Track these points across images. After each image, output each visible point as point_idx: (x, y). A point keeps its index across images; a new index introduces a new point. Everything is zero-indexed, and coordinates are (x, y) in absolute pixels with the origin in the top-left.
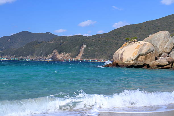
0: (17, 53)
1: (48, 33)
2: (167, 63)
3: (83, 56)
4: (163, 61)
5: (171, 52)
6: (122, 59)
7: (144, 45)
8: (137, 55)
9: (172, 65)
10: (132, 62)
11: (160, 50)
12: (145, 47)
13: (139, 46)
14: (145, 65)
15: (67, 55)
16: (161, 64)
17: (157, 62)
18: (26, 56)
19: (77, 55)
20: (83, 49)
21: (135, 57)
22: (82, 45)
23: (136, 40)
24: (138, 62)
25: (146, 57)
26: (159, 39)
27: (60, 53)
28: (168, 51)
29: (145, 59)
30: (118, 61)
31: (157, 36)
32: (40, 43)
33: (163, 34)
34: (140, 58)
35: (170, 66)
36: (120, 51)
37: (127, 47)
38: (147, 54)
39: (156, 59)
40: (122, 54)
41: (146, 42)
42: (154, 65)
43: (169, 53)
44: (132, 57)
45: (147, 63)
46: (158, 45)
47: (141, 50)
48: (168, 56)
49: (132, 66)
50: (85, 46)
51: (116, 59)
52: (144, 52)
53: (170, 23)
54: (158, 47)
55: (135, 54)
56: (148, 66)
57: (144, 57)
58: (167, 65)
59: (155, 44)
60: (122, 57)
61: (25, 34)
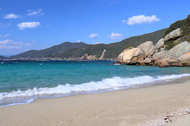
0: (62, 56)
1: (81, 42)
2: (151, 62)
3: (104, 57)
4: (148, 60)
5: (153, 54)
6: (122, 60)
7: (136, 50)
8: (132, 57)
9: (154, 63)
10: (129, 61)
11: (147, 54)
12: (137, 51)
13: (133, 51)
14: (137, 63)
15: (94, 56)
16: (147, 62)
17: (144, 61)
18: (68, 57)
19: (100, 57)
20: (104, 52)
21: (131, 58)
22: (103, 50)
23: (132, 47)
24: (133, 62)
25: (138, 58)
26: (146, 47)
27: (89, 55)
28: (152, 54)
29: (137, 59)
30: (121, 61)
31: (145, 44)
32: (76, 49)
33: (148, 43)
34: (134, 59)
35: (152, 63)
36: (121, 55)
37: (127, 51)
38: (138, 56)
39: (144, 59)
40: (123, 56)
41: (138, 49)
42: (142, 63)
43: (152, 56)
44: (129, 58)
45: (139, 62)
46: (146, 50)
47: (134, 53)
48: (152, 57)
49: (129, 64)
50: (105, 50)
51: (119, 59)
52: (136, 55)
53: (160, 35)
54: (146, 52)
55: (131, 56)
56: (139, 63)
57: (136, 58)
58: (151, 63)
59: (143, 50)
60: (123, 58)
61: (67, 44)
